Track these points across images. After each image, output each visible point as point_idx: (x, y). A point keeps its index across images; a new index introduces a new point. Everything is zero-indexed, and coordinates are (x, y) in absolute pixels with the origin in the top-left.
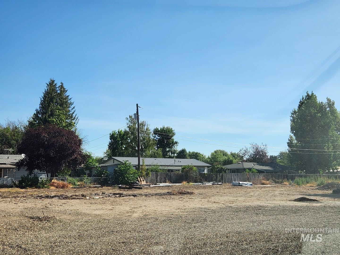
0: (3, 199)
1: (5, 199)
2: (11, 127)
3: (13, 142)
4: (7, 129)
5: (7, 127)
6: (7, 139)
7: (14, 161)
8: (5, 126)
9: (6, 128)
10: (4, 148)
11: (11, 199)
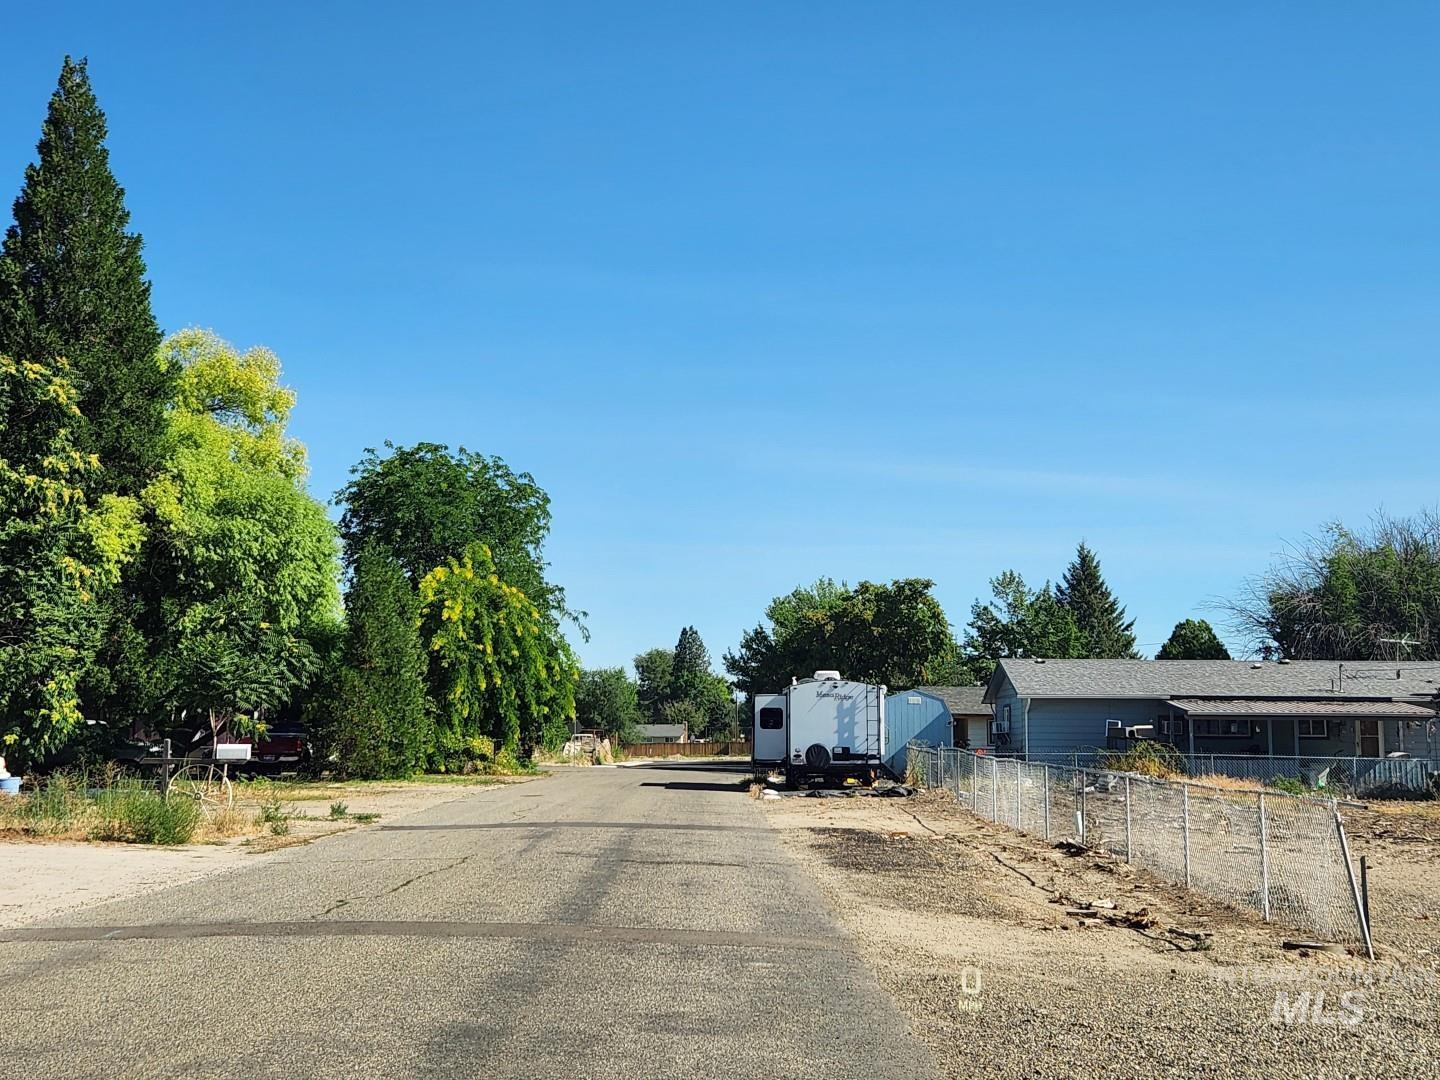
0: (1402, 848)
1: (1406, 848)
2: (1397, 546)
3: (1412, 607)
4: (1382, 553)
5: (1382, 546)
6: (1385, 596)
7: (1424, 688)
8: (1371, 542)
9: (1374, 550)
10: (1376, 635)
11: (1432, 847)
